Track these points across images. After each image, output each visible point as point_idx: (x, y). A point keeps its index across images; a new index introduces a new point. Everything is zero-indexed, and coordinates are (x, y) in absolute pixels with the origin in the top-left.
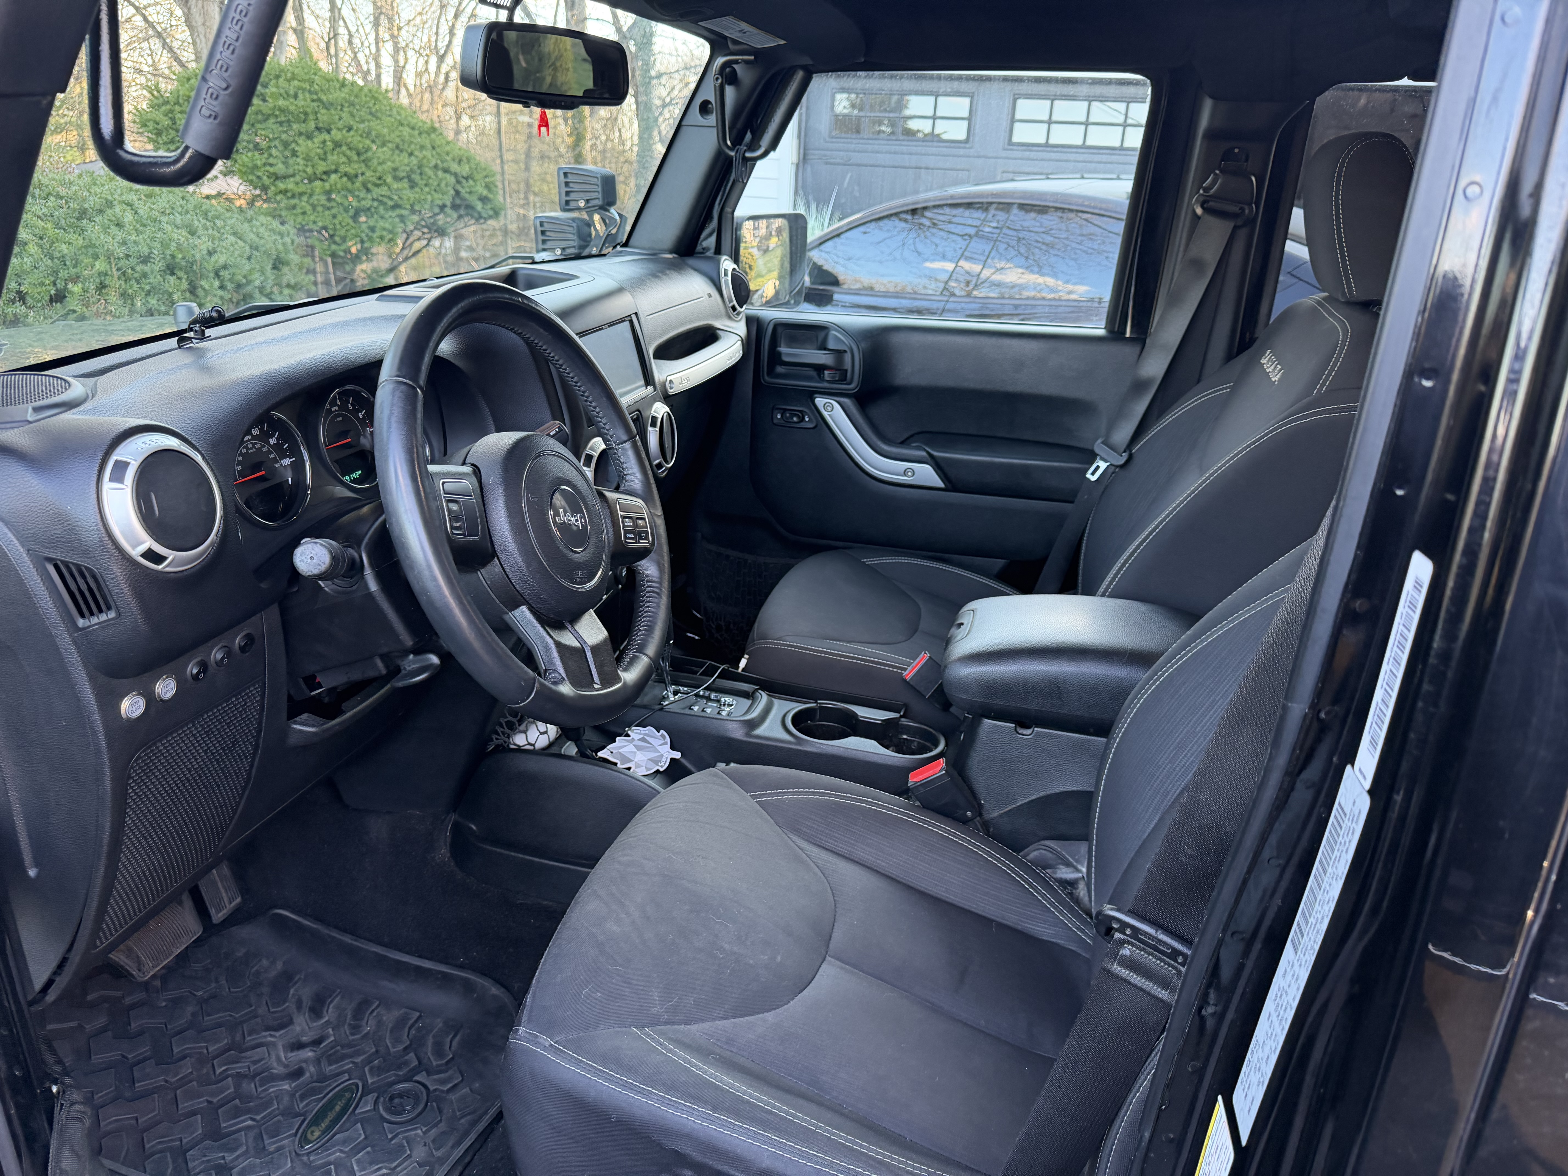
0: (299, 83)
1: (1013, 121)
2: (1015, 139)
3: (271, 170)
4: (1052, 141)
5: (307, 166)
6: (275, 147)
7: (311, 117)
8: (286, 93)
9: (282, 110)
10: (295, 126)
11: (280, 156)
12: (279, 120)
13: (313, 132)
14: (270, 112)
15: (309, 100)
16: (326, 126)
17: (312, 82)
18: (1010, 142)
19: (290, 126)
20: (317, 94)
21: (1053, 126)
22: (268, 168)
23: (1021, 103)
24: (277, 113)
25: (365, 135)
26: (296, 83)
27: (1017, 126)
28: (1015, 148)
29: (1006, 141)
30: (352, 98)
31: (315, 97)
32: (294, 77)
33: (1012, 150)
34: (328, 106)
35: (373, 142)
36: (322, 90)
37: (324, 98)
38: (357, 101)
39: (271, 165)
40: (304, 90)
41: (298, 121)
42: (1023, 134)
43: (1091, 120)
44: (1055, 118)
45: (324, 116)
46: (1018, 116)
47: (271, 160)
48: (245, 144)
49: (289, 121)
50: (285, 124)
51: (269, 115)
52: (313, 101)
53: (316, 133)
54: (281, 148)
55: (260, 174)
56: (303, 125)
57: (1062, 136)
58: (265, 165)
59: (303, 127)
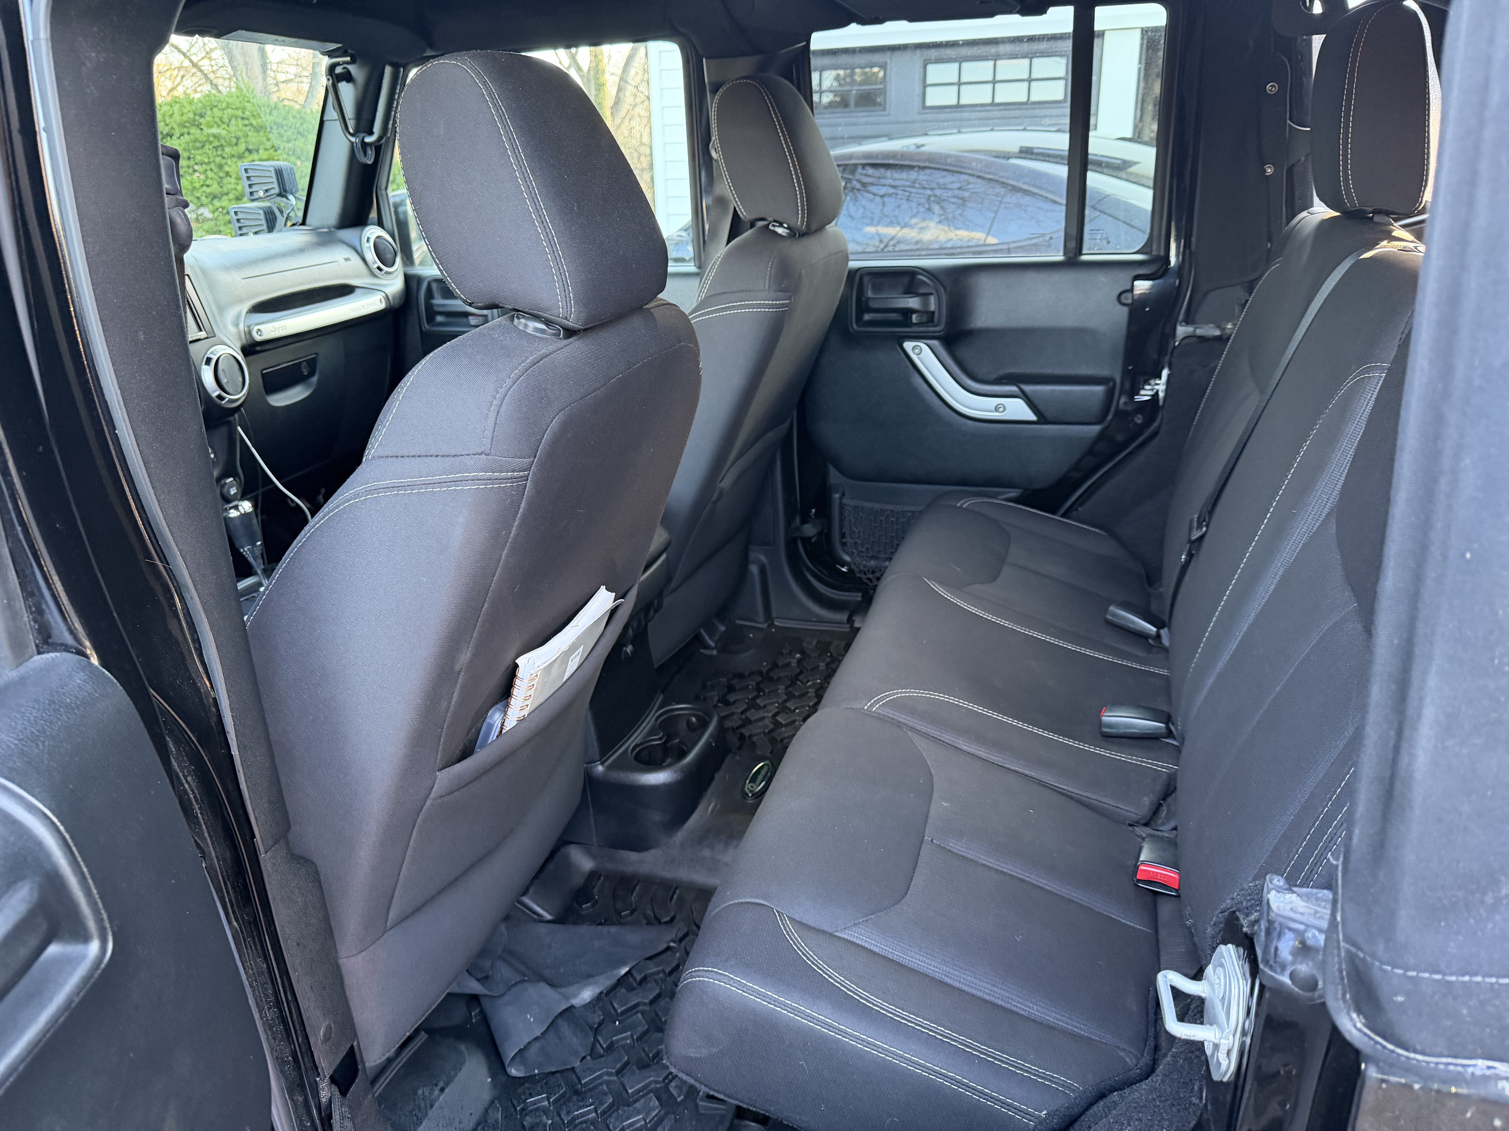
0: (233, 112)
1: (925, 86)
2: (929, 103)
3: (208, 190)
4: (963, 102)
5: (238, 184)
6: (211, 170)
7: (242, 140)
8: (221, 120)
9: (215, 136)
10: (227, 149)
11: (216, 177)
12: (213, 145)
13: (244, 153)
14: (205, 139)
15: (240, 126)
16: (255, 147)
17: (244, 109)
18: (924, 107)
19: (223, 150)
20: (248, 119)
21: (963, 87)
22: (205, 188)
23: (931, 68)
24: (211, 139)
25: (291, 153)
26: (229, 110)
27: (929, 90)
28: (928, 111)
29: (921, 105)
30: (280, 121)
31: (246, 122)
32: (228, 106)
33: (926, 113)
34: (258, 129)
35: (299, 158)
36: (253, 116)
37: (254, 122)
38: (284, 123)
39: (208, 186)
40: (237, 117)
41: (230, 144)
42: (935, 97)
43: (998, 78)
44: (964, 79)
45: (254, 139)
46: (929, 81)
47: (209, 182)
48: (185, 169)
49: (222, 146)
50: (219, 149)
51: (205, 142)
52: (246, 125)
53: (247, 154)
54: (215, 170)
55: (199, 195)
56: (235, 148)
57: (972, 96)
58: (202, 186)
59: (235, 150)
